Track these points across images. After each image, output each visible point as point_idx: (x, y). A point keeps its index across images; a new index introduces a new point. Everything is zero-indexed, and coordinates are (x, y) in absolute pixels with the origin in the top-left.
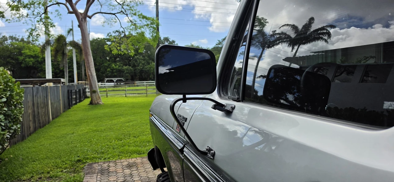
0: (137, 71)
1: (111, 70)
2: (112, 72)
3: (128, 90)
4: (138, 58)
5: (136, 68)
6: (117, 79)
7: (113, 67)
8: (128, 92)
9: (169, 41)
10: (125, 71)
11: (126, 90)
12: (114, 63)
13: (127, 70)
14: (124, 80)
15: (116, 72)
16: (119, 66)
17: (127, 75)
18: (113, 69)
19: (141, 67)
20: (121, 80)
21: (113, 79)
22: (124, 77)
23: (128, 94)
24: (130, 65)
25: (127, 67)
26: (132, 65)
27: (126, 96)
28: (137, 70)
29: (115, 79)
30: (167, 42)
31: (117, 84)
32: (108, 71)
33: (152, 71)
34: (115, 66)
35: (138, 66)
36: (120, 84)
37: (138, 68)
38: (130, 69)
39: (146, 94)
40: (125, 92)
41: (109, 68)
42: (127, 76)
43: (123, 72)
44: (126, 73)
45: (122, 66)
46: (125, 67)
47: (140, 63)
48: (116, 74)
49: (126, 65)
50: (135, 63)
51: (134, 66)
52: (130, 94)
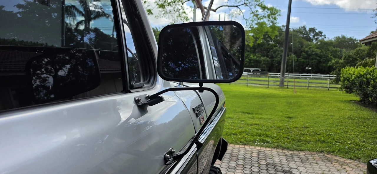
0: (274, 63)
1: (249, 60)
2: (250, 62)
3: (250, 80)
4: (276, 49)
5: (274, 59)
6: (254, 69)
7: (251, 57)
8: (249, 82)
9: (315, 31)
10: (262, 62)
11: (248, 79)
12: (253, 54)
13: (264, 61)
14: (260, 70)
15: (253, 62)
16: (257, 57)
17: (264, 65)
18: (251, 60)
19: (279, 59)
20: (258, 70)
21: (250, 69)
22: (261, 68)
23: (249, 83)
24: (267, 57)
25: (264, 58)
26: (270, 56)
27: (247, 86)
28: (275, 61)
29: (252, 69)
30: (313, 33)
31: (254, 74)
32: (247, 61)
33: (290, 63)
34: (253, 56)
35: (276, 57)
36: (256, 74)
37: (276, 59)
38: (268, 60)
39: (268, 85)
40: (246, 81)
41: (247, 58)
42: (264, 67)
43: (261, 62)
44: (262, 64)
45: (260, 57)
46: (262, 58)
47: (278, 55)
48: (253, 64)
49: (264, 56)
50: (274, 55)
51: (272, 57)
52: (251, 84)
